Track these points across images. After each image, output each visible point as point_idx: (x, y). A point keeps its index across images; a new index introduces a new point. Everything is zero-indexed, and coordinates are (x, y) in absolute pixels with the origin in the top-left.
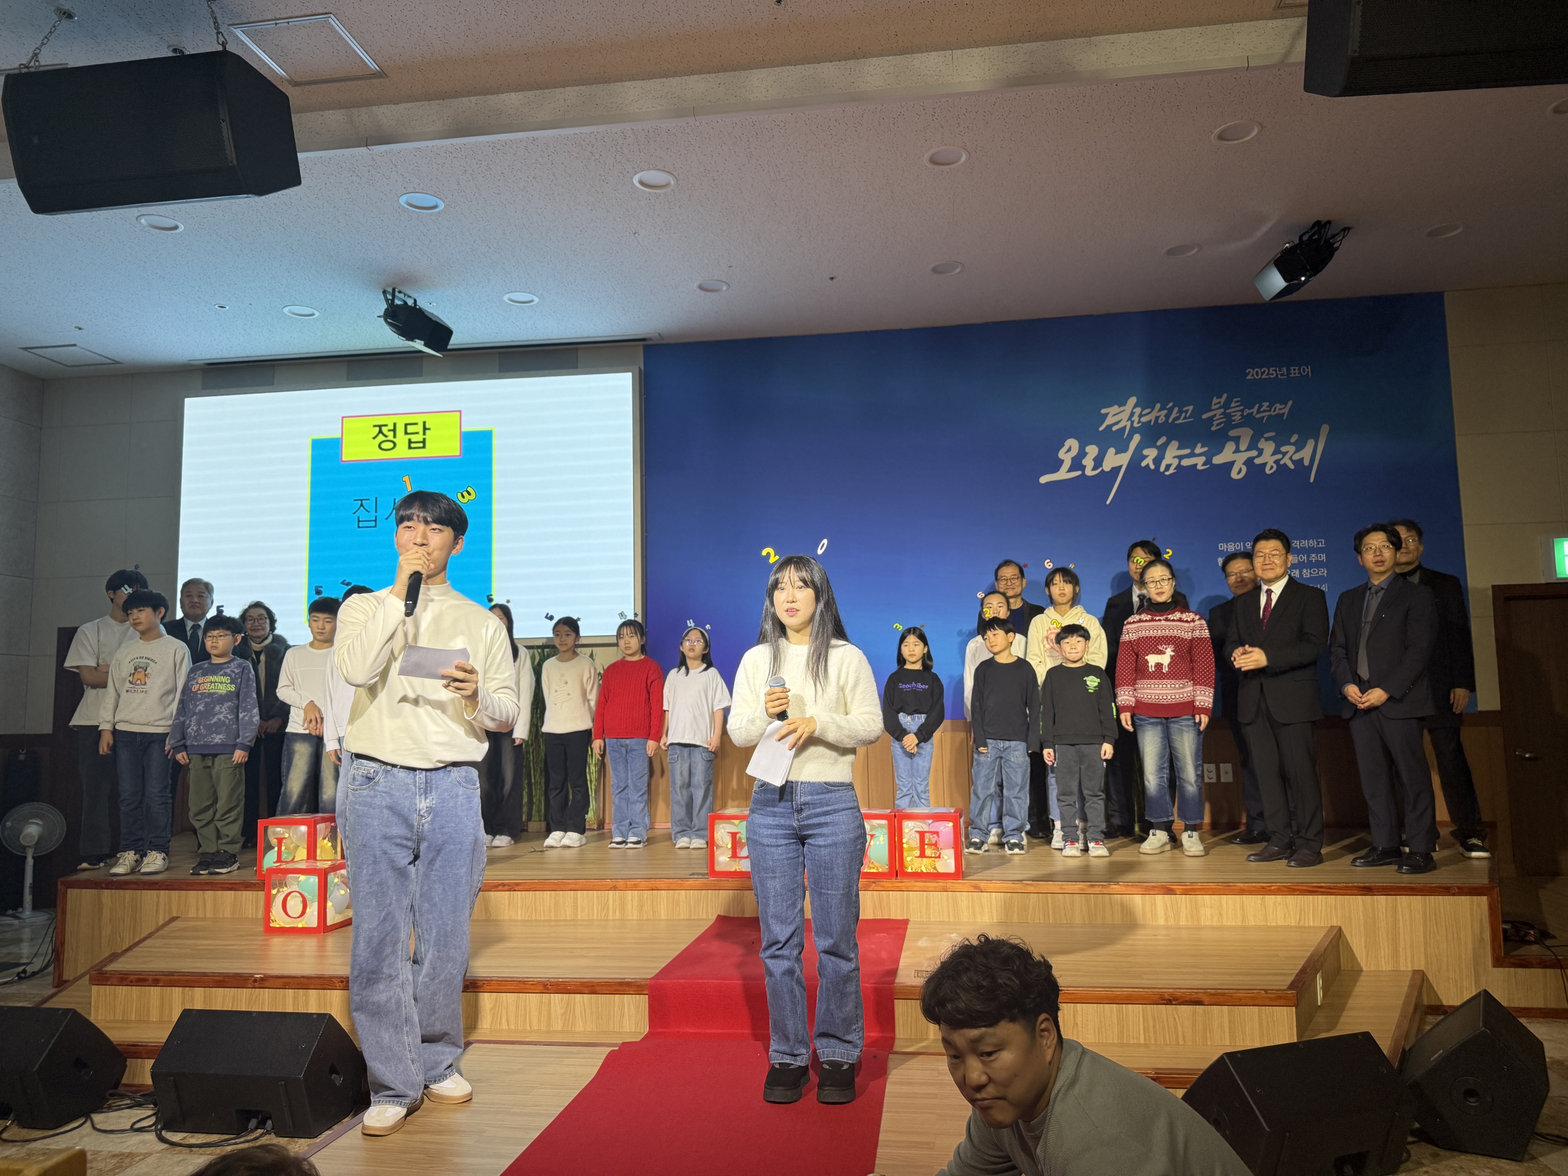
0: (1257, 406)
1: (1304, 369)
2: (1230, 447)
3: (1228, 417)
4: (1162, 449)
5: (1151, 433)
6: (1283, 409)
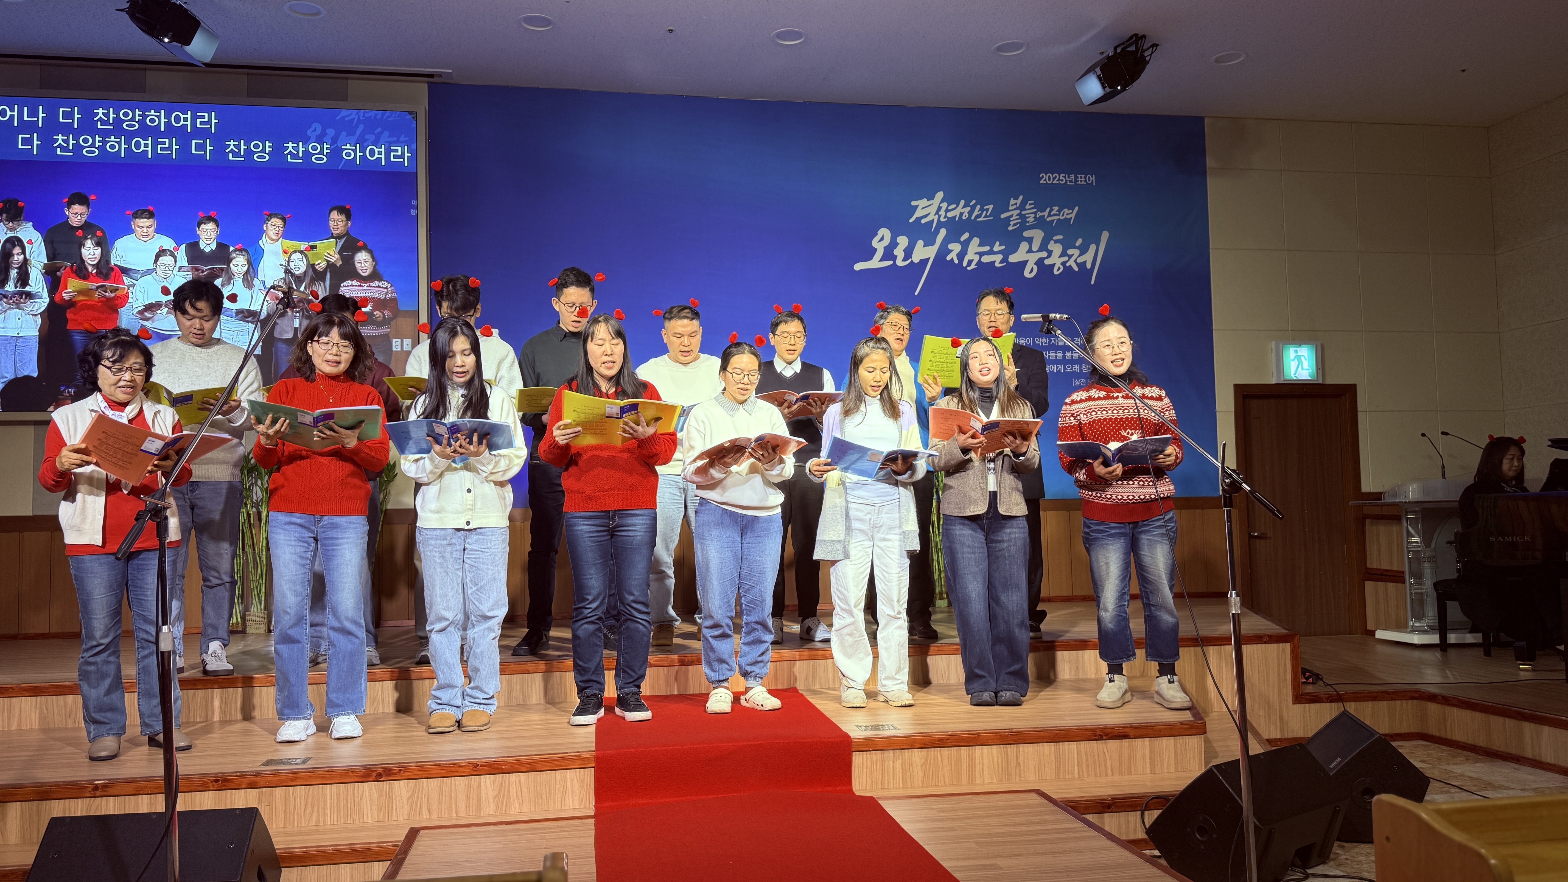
0: (1049, 209)
1: (1089, 177)
2: (1024, 246)
3: (1022, 217)
4: (965, 245)
5: (955, 228)
6: (1070, 214)
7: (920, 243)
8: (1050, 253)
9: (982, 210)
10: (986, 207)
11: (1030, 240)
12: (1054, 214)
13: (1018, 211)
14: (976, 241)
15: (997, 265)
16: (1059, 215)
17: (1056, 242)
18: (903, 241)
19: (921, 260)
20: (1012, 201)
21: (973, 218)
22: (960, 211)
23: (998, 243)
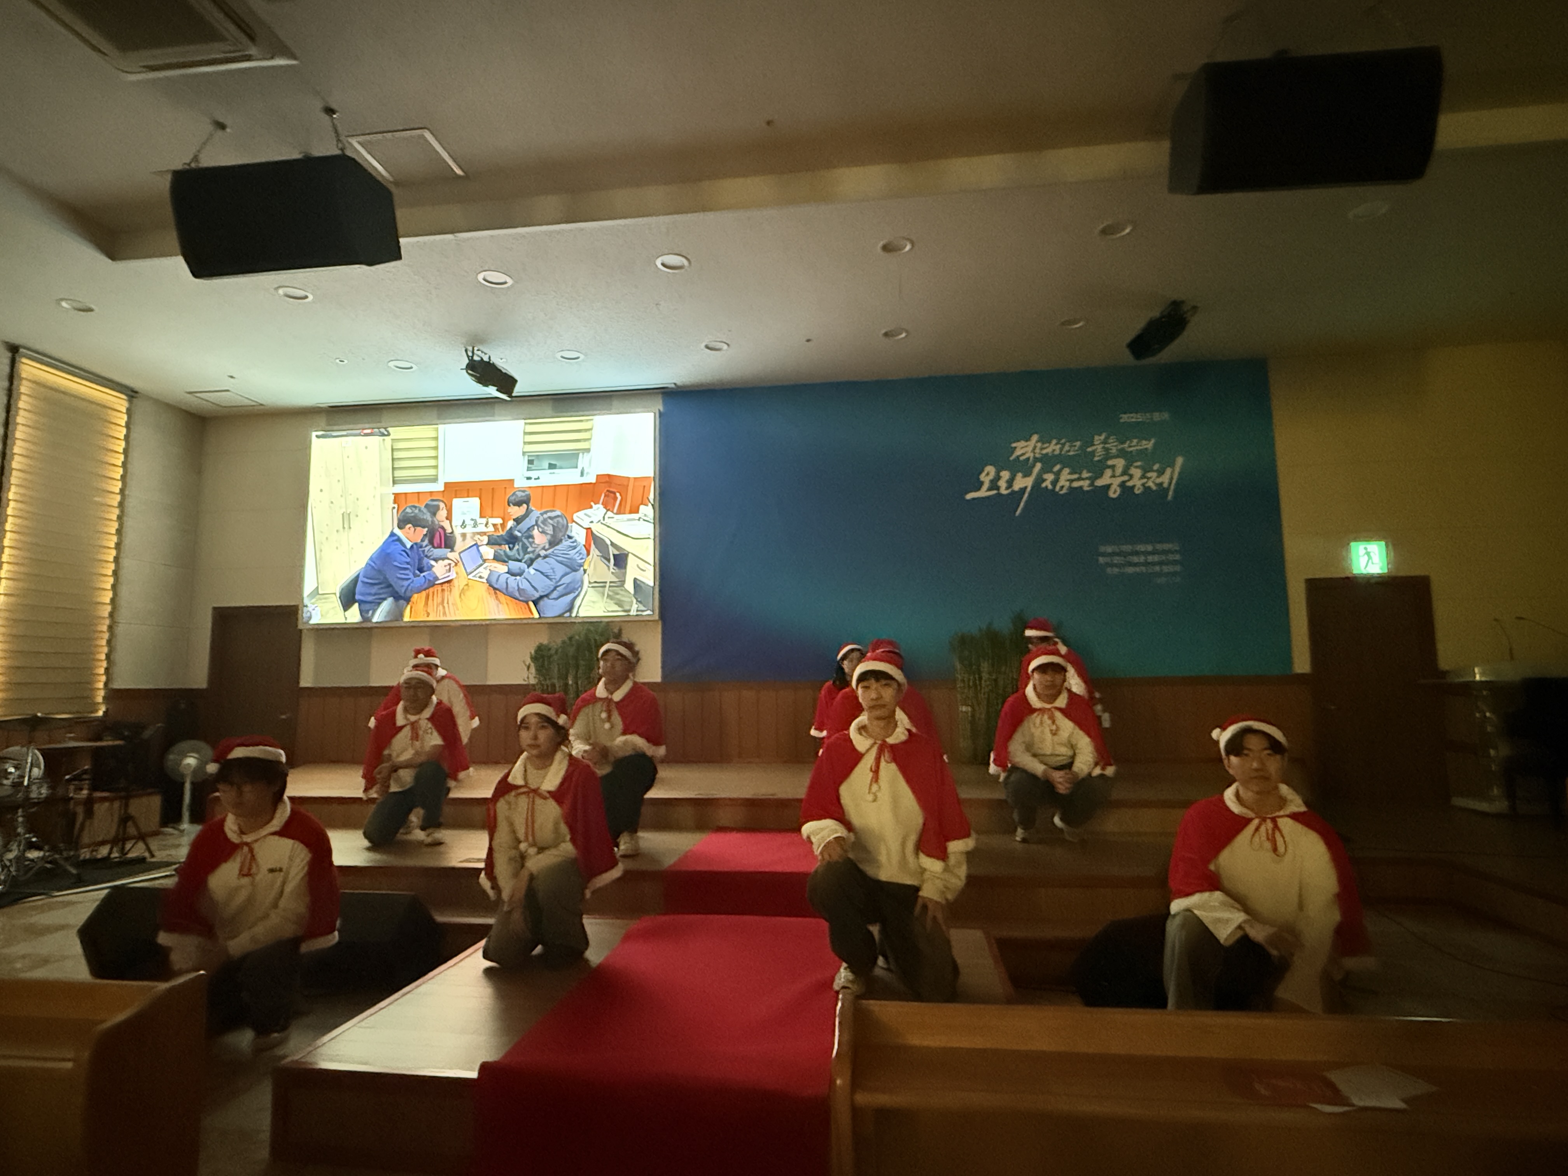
0: (1129, 442)
1: (1163, 414)
2: (1108, 472)
3: (1107, 450)
4: (1058, 474)
5: (1048, 462)
6: (1149, 445)
7: (1020, 475)
8: (1131, 476)
9: (1071, 446)
10: (1074, 444)
11: (1113, 467)
12: (1134, 445)
13: (1102, 446)
14: (1066, 471)
15: (1086, 489)
16: (1137, 446)
17: (1137, 467)
18: (1005, 475)
19: (1021, 489)
20: (1096, 438)
21: (1063, 453)
22: (1053, 448)
23: (1085, 471)
